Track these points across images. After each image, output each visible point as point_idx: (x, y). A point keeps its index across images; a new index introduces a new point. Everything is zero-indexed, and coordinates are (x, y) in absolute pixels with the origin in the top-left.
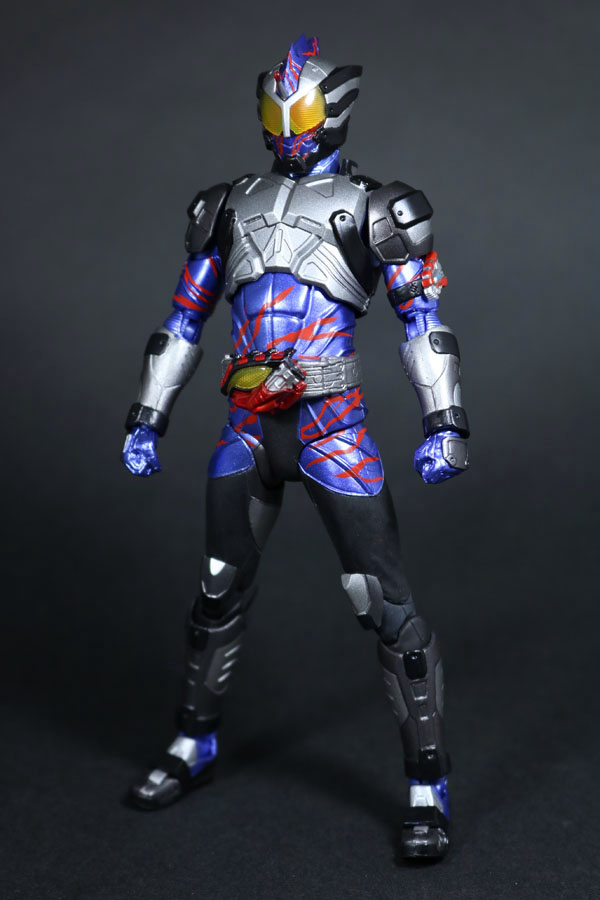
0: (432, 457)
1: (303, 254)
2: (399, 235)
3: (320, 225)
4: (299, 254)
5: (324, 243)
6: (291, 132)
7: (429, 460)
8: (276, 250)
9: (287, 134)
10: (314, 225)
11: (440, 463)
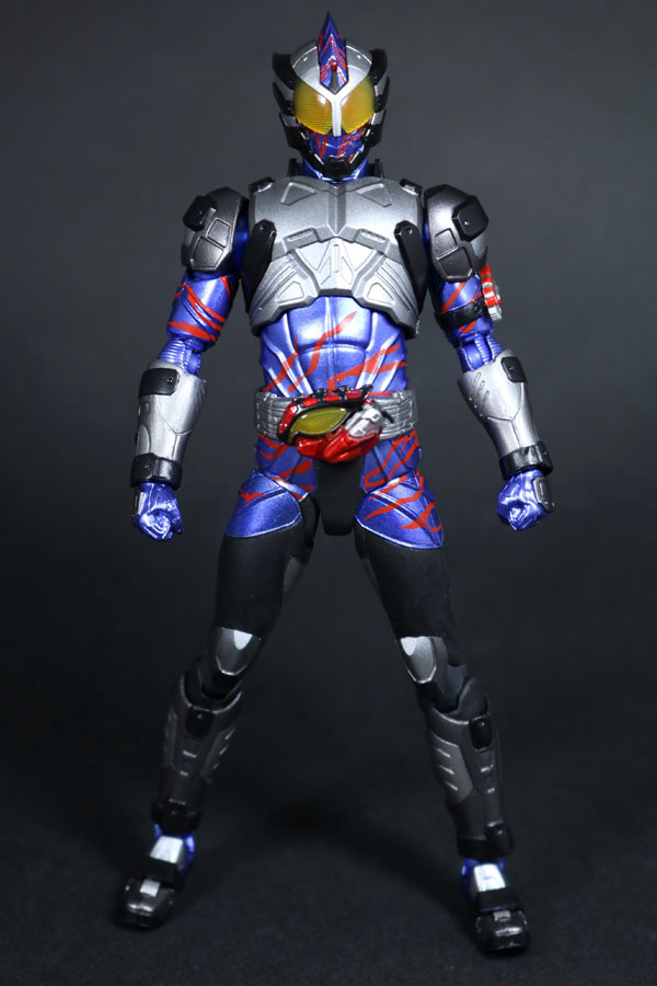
0: (524, 501)
1: (364, 273)
2: (464, 248)
3: (384, 238)
4: (360, 274)
5: (387, 260)
6: (343, 131)
7: (520, 504)
8: (333, 270)
9: (337, 132)
10: (376, 239)
11: (532, 508)
